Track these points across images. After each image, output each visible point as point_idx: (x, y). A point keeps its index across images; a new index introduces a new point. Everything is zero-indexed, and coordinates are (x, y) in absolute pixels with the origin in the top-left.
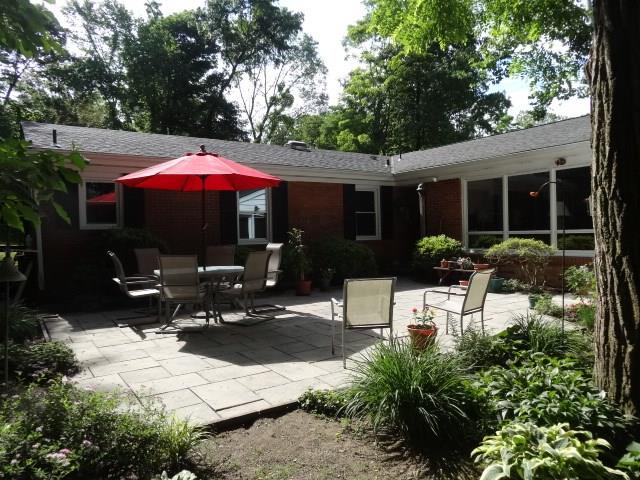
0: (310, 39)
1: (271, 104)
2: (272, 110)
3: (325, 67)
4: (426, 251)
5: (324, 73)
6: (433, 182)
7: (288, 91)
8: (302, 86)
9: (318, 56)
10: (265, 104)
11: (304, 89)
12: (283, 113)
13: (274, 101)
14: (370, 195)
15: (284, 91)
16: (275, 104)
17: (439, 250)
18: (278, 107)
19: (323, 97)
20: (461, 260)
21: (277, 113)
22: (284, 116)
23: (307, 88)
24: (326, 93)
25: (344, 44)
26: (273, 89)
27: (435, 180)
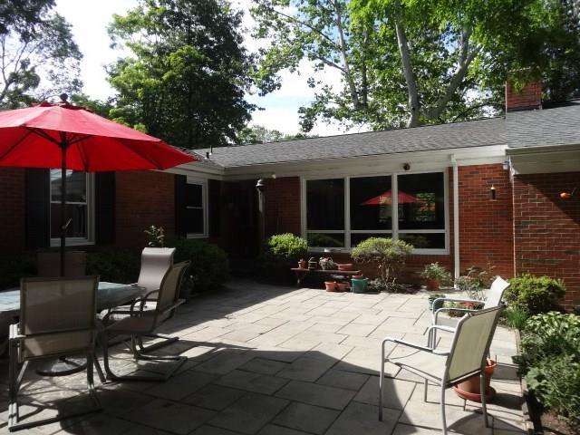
0: (62, 19)
1: (11, 81)
2: (12, 87)
3: (79, 53)
4: (279, 252)
5: (78, 59)
6: (272, 179)
7: (33, 70)
8: (52, 67)
9: (73, 39)
10: (3, 81)
11: (51, 72)
12: (26, 93)
13: (15, 78)
14: (198, 188)
15: (28, 69)
16: (17, 82)
17: (294, 250)
18: (20, 86)
19: (76, 82)
20: (323, 261)
21: (18, 92)
22: (27, 97)
23: (56, 71)
24: (80, 79)
25: (110, 32)
26: (13, 65)
27: (274, 176)
